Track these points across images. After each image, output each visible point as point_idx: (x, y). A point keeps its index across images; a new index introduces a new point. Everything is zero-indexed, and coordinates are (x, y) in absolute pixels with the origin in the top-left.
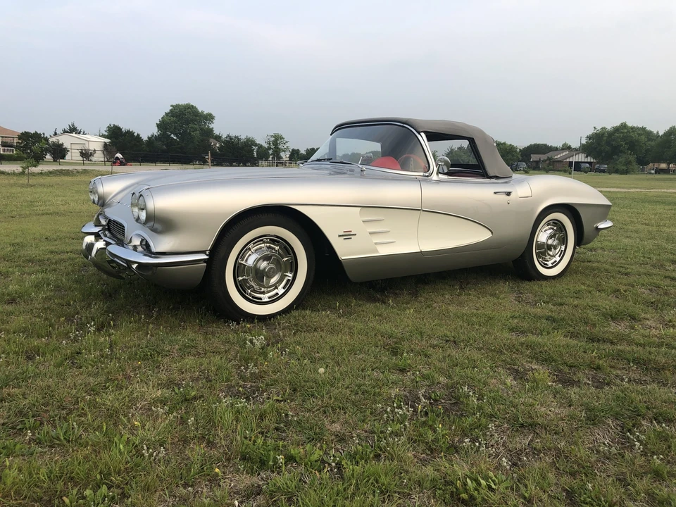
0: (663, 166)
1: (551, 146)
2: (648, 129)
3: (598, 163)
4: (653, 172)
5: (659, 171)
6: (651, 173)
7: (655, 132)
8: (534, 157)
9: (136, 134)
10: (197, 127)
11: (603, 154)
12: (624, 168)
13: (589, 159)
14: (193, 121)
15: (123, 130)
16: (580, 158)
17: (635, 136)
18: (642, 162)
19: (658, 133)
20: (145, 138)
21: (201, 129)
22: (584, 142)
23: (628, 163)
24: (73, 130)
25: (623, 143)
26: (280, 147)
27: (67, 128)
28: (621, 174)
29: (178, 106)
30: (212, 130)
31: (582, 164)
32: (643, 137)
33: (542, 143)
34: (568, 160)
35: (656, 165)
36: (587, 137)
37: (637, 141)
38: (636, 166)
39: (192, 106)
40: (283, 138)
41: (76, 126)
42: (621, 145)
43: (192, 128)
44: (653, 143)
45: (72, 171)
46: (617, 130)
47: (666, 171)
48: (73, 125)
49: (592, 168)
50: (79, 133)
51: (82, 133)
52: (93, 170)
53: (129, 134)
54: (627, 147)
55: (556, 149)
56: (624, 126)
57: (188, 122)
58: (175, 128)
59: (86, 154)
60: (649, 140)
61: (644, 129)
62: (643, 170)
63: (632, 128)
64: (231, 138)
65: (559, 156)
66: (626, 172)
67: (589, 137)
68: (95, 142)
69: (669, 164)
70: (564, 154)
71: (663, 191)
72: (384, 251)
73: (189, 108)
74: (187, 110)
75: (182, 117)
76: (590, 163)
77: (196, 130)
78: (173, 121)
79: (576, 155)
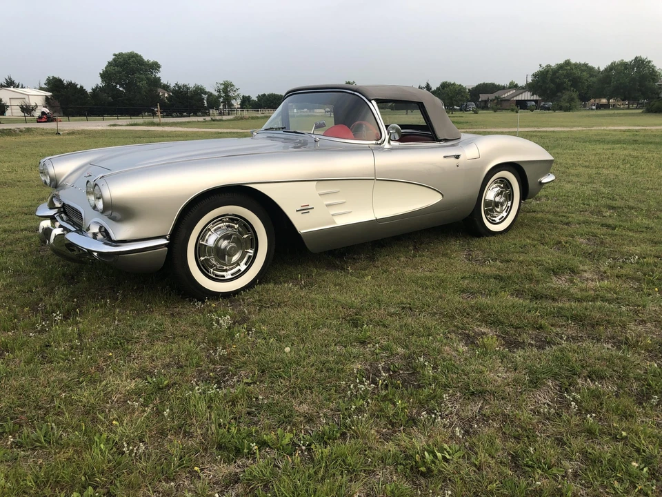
0: (604, 101)
1: (499, 86)
2: (590, 65)
3: (543, 100)
4: (594, 107)
5: (599, 107)
6: (592, 109)
7: (597, 68)
8: (483, 97)
9: (79, 86)
10: (143, 76)
11: (548, 92)
12: (568, 105)
13: (535, 97)
14: (139, 70)
15: (65, 82)
16: (526, 96)
17: (577, 73)
18: (584, 98)
19: (599, 68)
20: (89, 90)
21: (148, 79)
22: (530, 80)
23: (572, 100)
24: (10, 83)
25: (566, 80)
26: (230, 94)
27: (3, 82)
28: (565, 111)
29: (121, 54)
30: (159, 79)
31: (528, 103)
32: (585, 73)
33: (489, 82)
34: (515, 99)
35: (597, 101)
36: (533, 75)
37: (580, 78)
38: (578, 102)
39: (137, 55)
40: (233, 85)
41: (13, 79)
42: (565, 82)
43: (138, 78)
44: (594, 79)
45: (14, 131)
46: (561, 67)
47: (606, 107)
48: (10, 79)
49: (538, 106)
50: (18, 87)
51: (20, 86)
52: (37, 128)
53: (72, 86)
54: (570, 84)
55: (504, 88)
56: (567, 63)
57: (133, 72)
58: (120, 79)
59: (27, 109)
60: (592, 76)
61: (586, 65)
62: (585, 106)
63: (576, 65)
64: (179, 87)
65: (506, 95)
66: (568, 109)
67: (535, 75)
68: (37, 97)
69: (608, 100)
70: (511, 92)
71: (603, 128)
72: (341, 221)
73: (133, 57)
74: (132, 60)
75: (127, 67)
76: (536, 101)
77: (142, 80)
78: (117, 71)
79: (522, 93)
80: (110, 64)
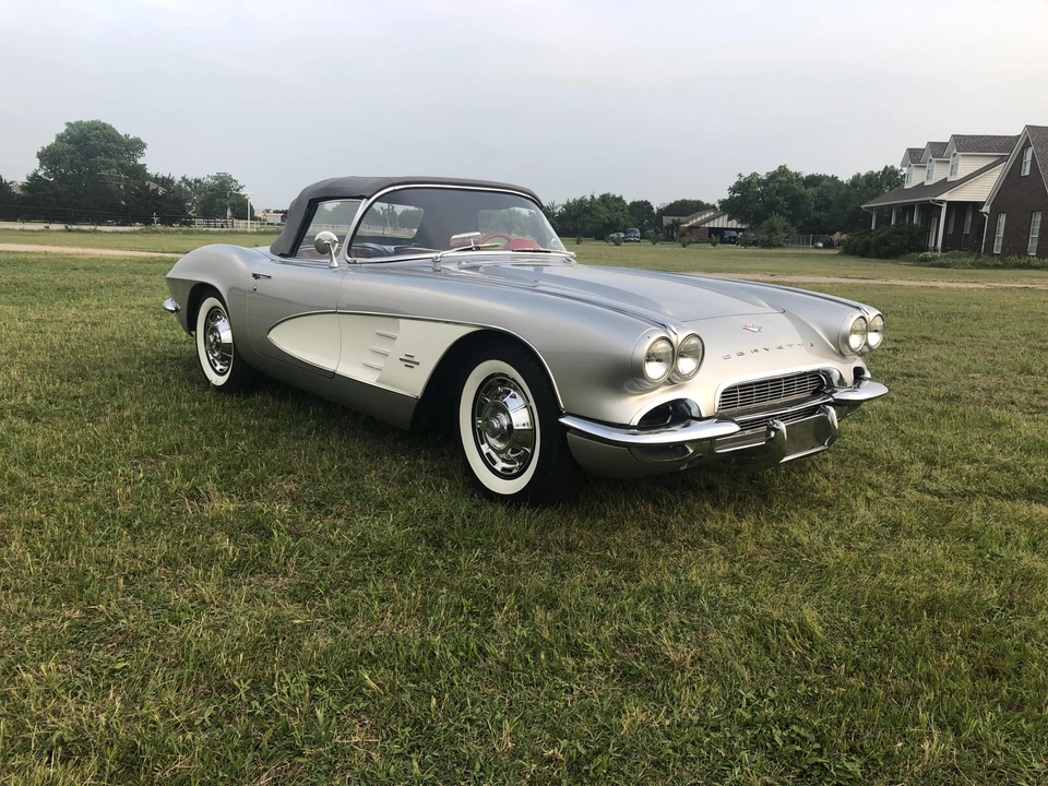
4: (820, 245)
5: (828, 244)
6: (817, 248)
10: (113, 161)
13: (734, 224)
14: (106, 151)
16: (723, 221)
22: (726, 196)
25: (781, 199)
29: (79, 124)
30: (143, 167)
31: (726, 232)
34: (707, 225)
35: (834, 236)
37: (802, 196)
39: (105, 124)
42: (778, 202)
43: (103, 163)
46: (773, 177)
56: (783, 171)
57: (95, 152)
63: (797, 175)
64: (189, 184)
67: (733, 190)
73: (97, 128)
74: (94, 133)
75: (85, 145)
76: (738, 230)
77: (111, 166)
78: (68, 151)
79: (718, 217)
80: (60, 138)
